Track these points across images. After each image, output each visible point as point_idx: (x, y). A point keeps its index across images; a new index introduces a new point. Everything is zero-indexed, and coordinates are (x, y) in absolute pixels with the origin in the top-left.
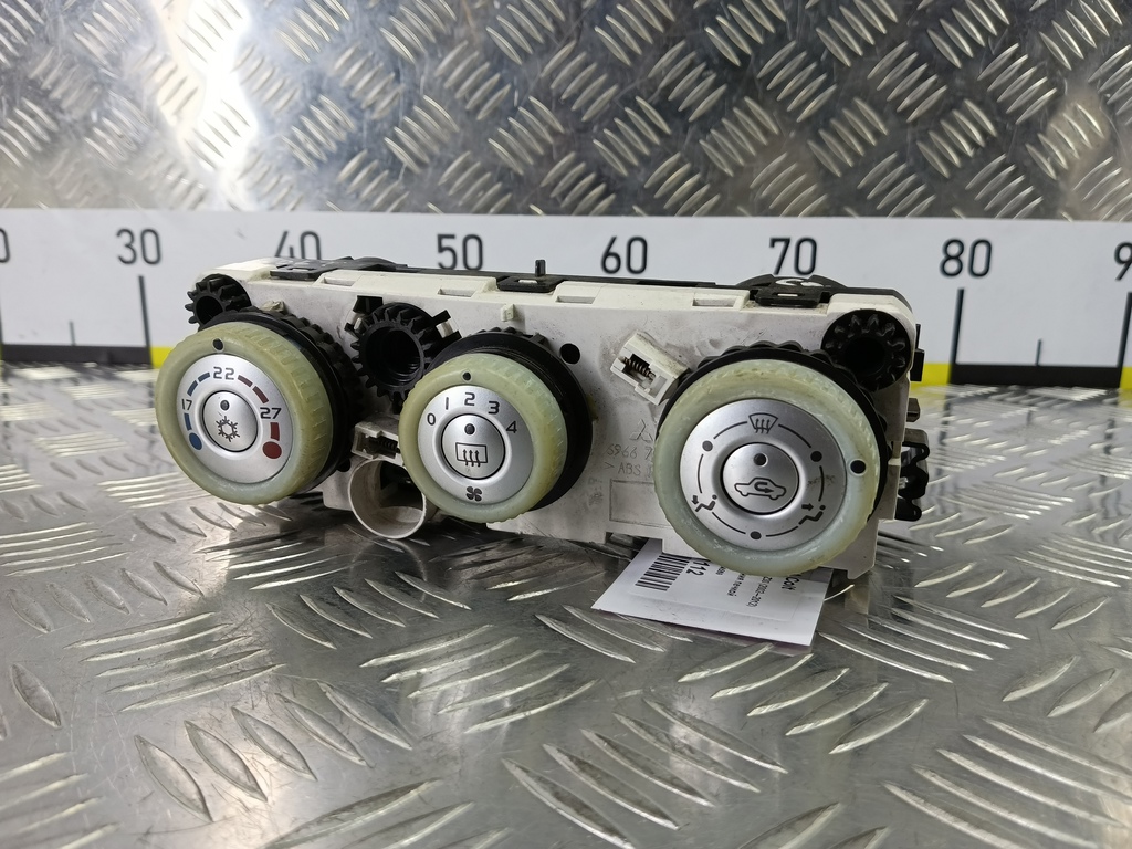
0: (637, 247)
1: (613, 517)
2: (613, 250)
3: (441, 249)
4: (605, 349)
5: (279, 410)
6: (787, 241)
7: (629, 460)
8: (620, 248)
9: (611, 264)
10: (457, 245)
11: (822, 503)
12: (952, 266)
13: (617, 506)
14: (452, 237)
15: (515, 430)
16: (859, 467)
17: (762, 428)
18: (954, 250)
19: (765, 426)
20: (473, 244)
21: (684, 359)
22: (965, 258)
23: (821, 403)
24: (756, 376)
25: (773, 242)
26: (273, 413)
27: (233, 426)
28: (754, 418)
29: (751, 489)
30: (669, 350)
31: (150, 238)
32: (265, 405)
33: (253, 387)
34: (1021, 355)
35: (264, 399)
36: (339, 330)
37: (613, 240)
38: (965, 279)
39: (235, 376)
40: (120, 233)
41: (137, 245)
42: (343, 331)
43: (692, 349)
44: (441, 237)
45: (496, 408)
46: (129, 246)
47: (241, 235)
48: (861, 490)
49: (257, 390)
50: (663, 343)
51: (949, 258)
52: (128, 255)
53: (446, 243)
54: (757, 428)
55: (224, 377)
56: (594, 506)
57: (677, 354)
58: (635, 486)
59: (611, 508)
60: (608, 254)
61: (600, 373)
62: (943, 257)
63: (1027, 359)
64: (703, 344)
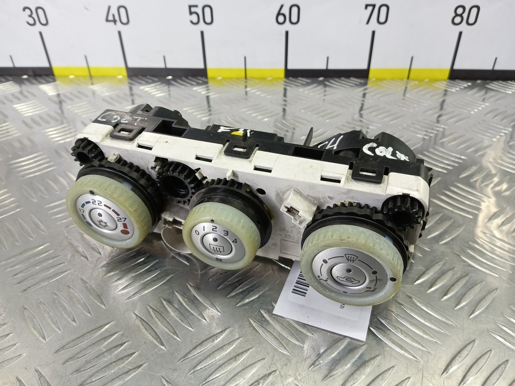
0: (295, 10)
1: (282, 251)
2: (282, 12)
3: (191, 13)
4: (278, 193)
5: (126, 218)
6: (374, 6)
7: (289, 234)
8: (285, 11)
9: (281, 19)
10: (199, 11)
11: (375, 287)
12: (458, 20)
13: (283, 248)
14: (196, 6)
15: (236, 242)
16: (393, 279)
17: (351, 260)
18: (460, 11)
19: (352, 259)
20: (207, 10)
21: (316, 202)
22: (465, 15)
23: (378, 257)
24: (349, 242)
25: (367, 6)
26: (123, 220)
27: (105, 223)
28: (347, 256)
29: (344, 279)
30: (308, 197)
31: (40, 11)
32: (119, 217)
33: (112, 209)
34: (485, 65)
35: (118, 215)
36: (148, 169)
37: (282, 6)
38: (464, 27)
39: (103, 204)
40: (24, 9)
41: (35, 15)
42: (150, 170)
43: (320, 198)
44: (190, 7)
45: (227, 233)
46: (30, 16)
47: (87, 9)
48: (393, 287)
49: (113, 211)
50: (306, 194)
51: (457, 15)
52: (31, 21)
53: (193, 9)
54: (348, 260)
55: (97, 204)
56: (273, 247)
57: (312, 199)
58: (292, 243)
59: (281, 249)
60: (279, 14)
61: (275, 202)
62: (454, 15)
63: (488, 66)
64: (325, 197)
